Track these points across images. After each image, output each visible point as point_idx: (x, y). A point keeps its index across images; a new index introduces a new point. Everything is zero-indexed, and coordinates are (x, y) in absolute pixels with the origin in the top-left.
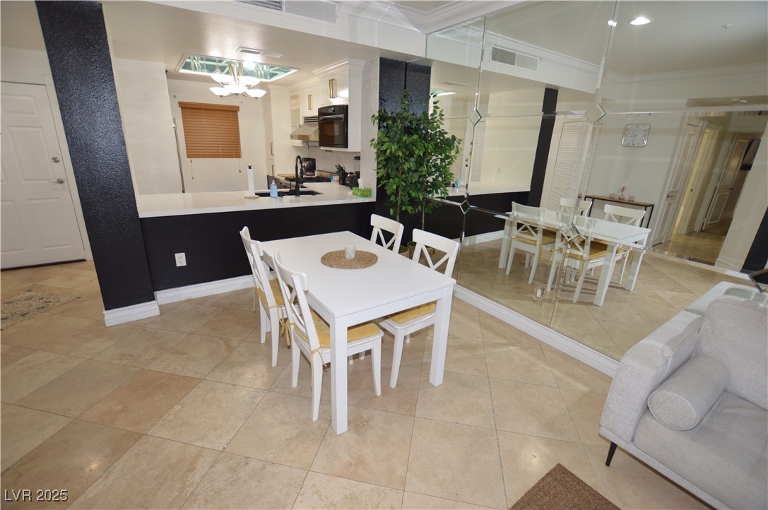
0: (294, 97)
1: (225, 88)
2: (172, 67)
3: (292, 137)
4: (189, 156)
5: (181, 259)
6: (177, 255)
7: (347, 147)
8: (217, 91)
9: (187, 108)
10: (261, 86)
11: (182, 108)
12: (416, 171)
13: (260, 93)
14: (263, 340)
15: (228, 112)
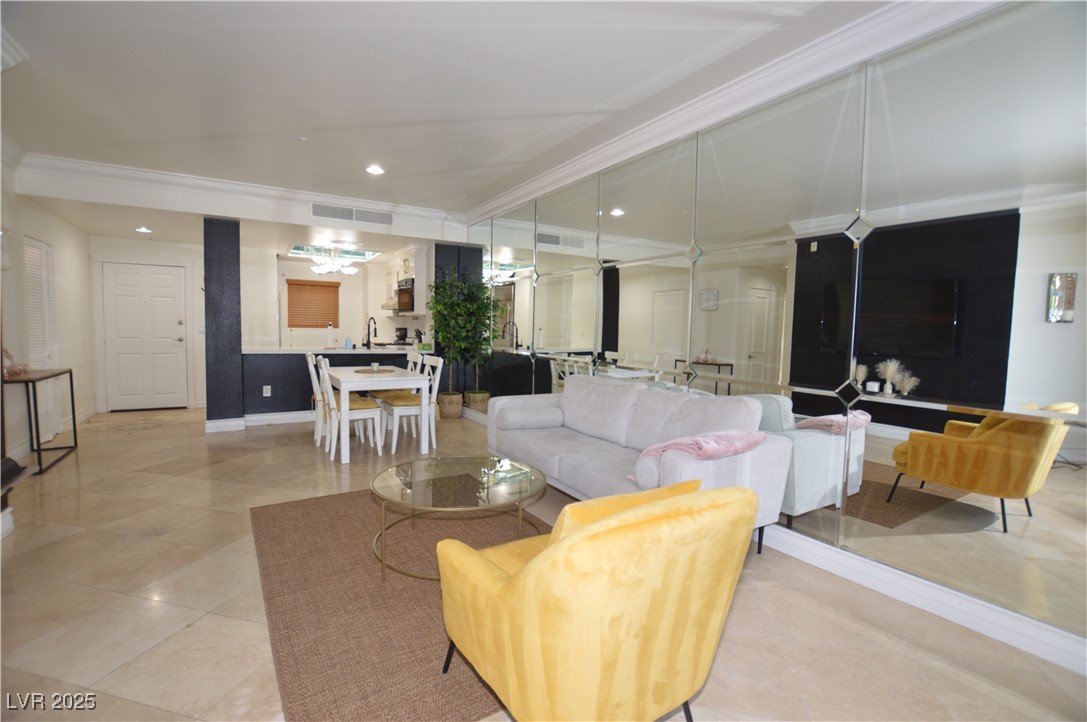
0: (389, 274)
1: (322, 267)
2: (282, 252)
3: (383, 307)
4: (290, 326)
5: (267, 391)
6: (265, 387)
7: (413, 310)
8: (316, 270)
9: (293, 285)
10: (354, 264)
11: (289, 284)
12: (464, 327)
13: (353, 271)
14: (318, 444)
15: (331, 288)
